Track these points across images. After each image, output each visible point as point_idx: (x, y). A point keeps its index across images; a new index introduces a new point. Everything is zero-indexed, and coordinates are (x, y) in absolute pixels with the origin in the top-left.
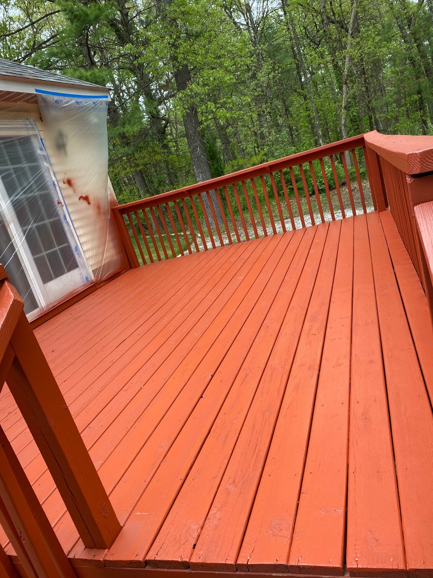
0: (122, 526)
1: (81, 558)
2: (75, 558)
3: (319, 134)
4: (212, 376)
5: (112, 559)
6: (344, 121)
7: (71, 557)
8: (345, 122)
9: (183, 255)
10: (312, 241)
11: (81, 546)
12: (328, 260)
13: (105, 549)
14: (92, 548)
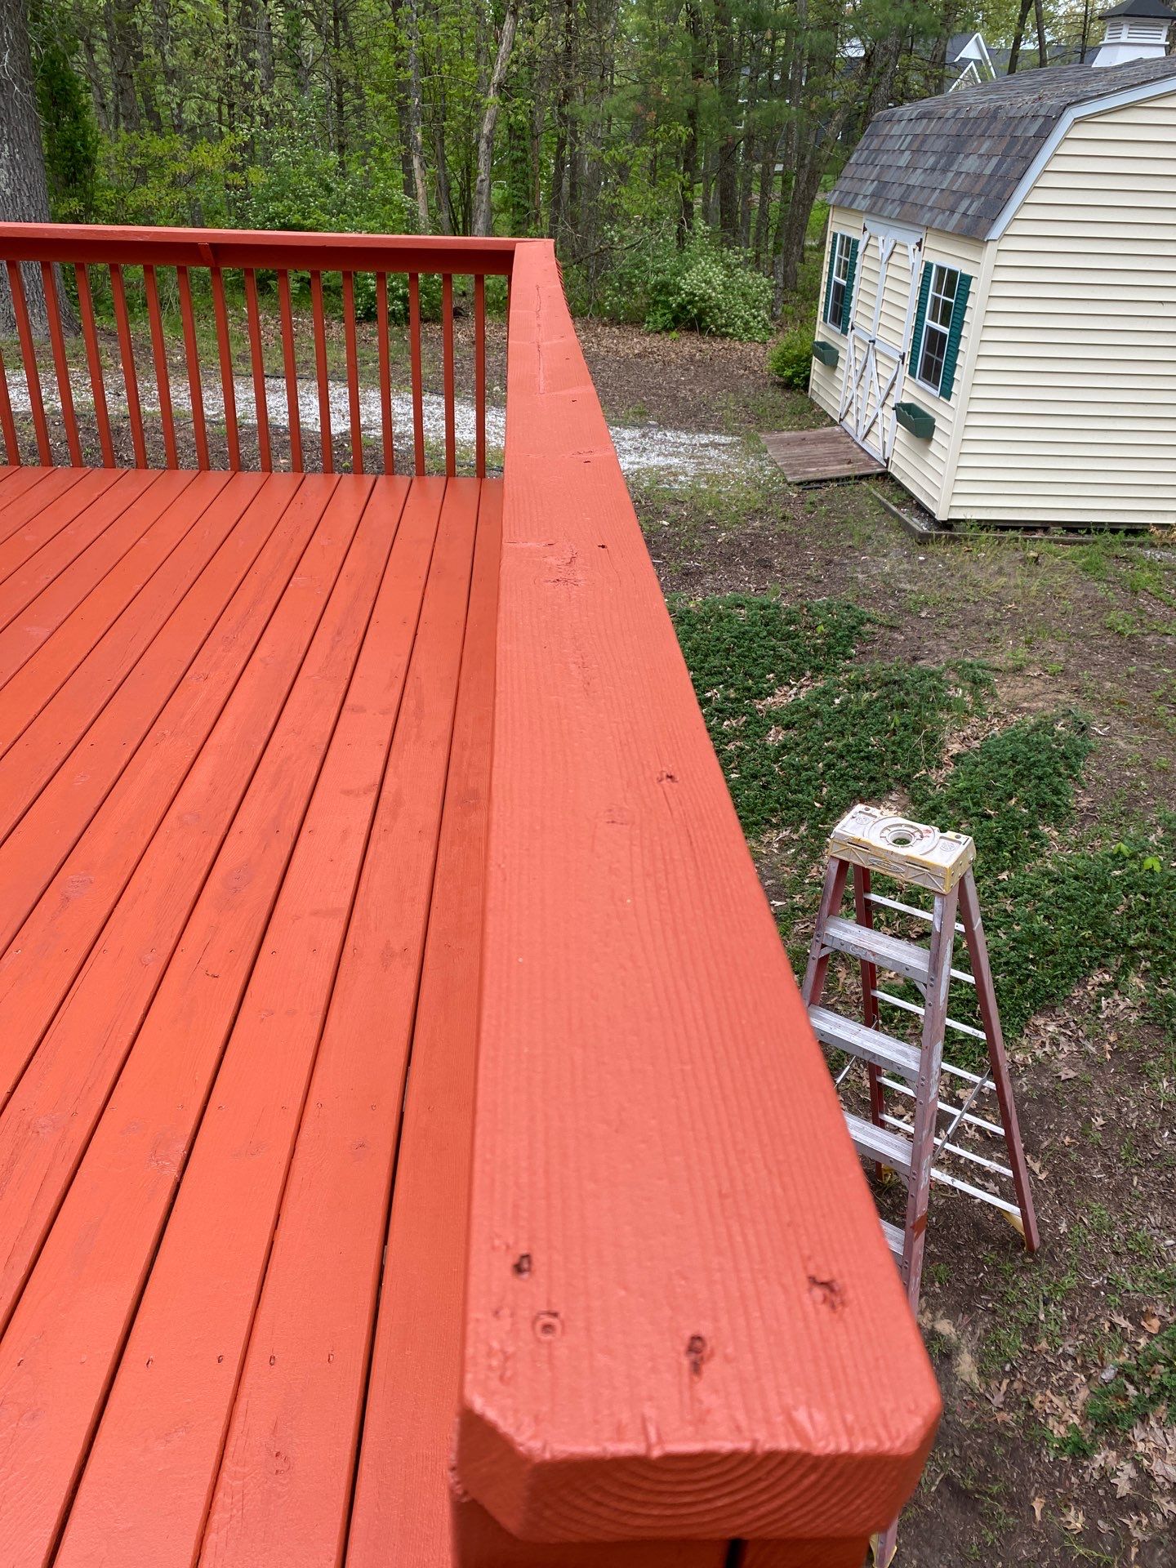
3: (415, 138)
6: (489, 127)
8: (491, 131)
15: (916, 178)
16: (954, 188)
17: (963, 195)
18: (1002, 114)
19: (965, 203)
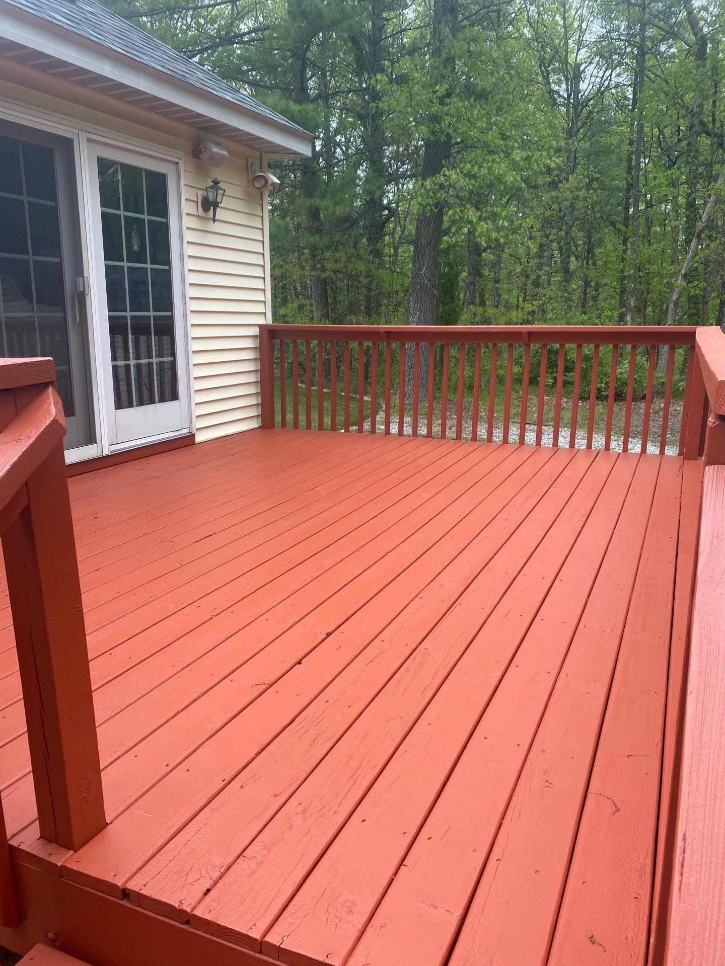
0: (108, 822)
1: (28, 850)
2: (20, 847)
3: (630, 304)
4: (328, 635)
5: (74, 868)
6: (677, 296)
7: (13, 844)
8: (677, 299)
9: (347, 430)
10: (560, 473)
11: (35, 831)
12: (576, 510)
13: (69, 849)
14: (50, 841)
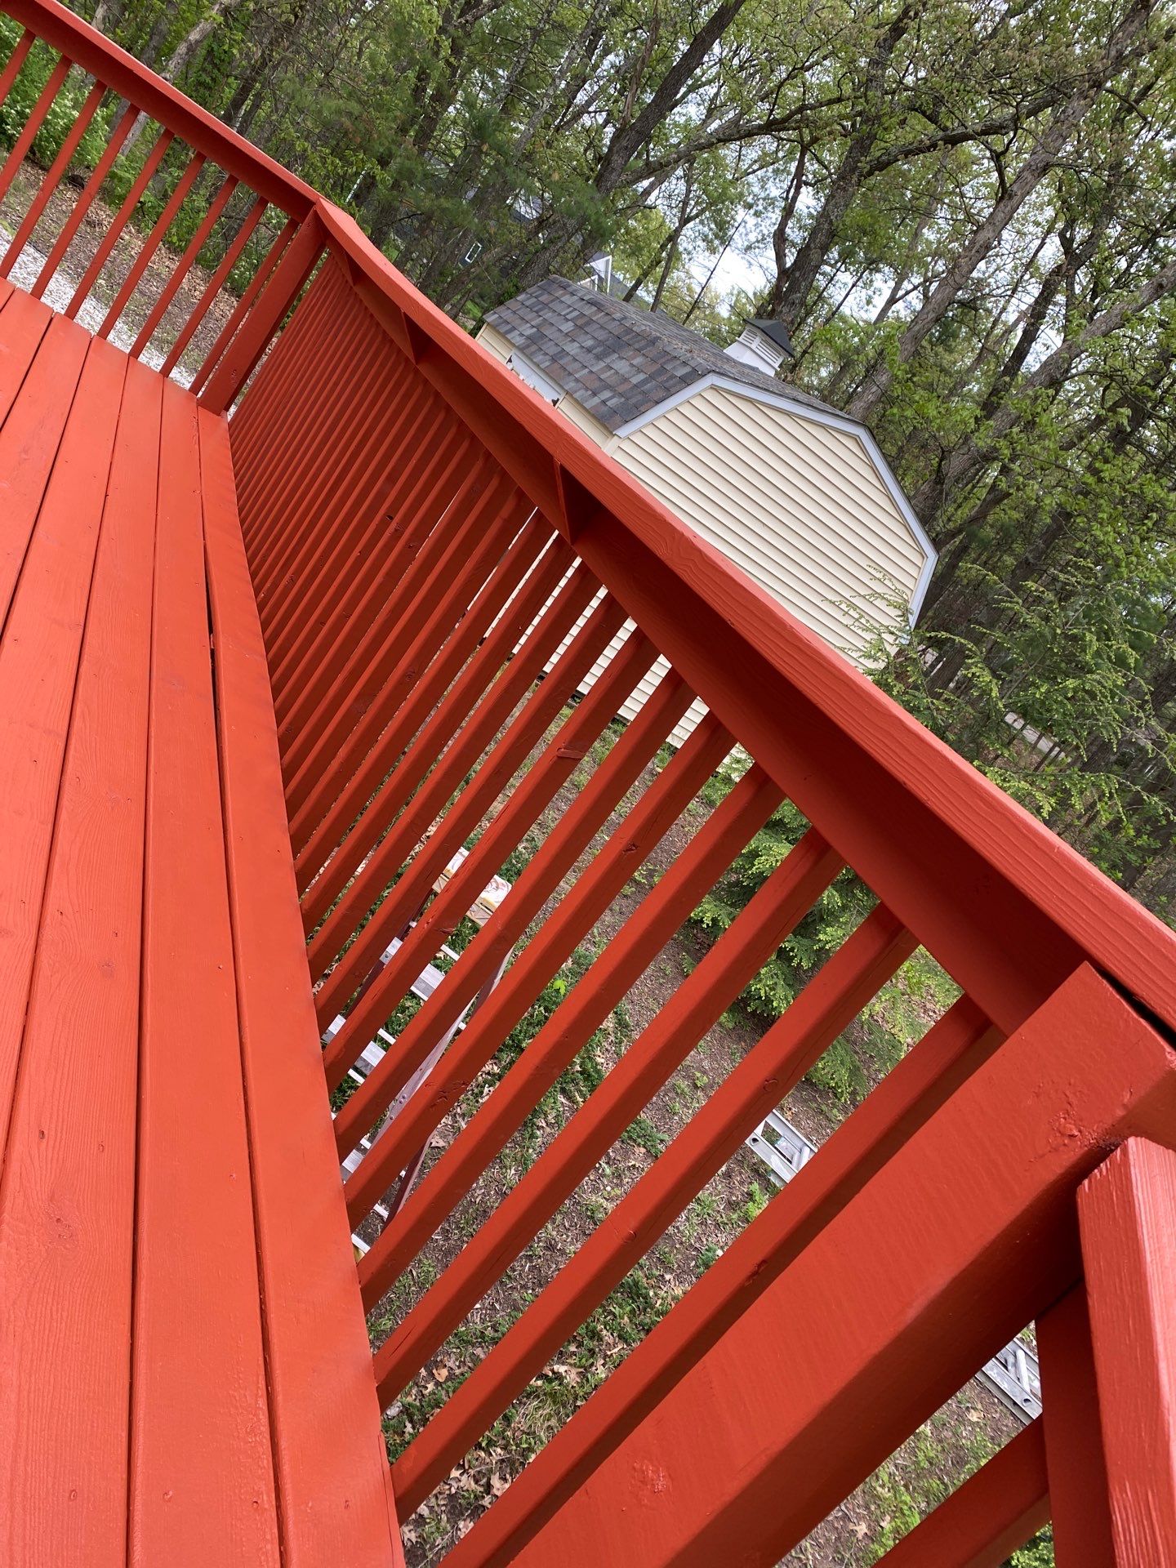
6: (197, 37)
8: (196, 42)
15: (572, 348)
16: (602, 377)
17: (608, 387)
18: (659, 344)
19: (606, 394)
